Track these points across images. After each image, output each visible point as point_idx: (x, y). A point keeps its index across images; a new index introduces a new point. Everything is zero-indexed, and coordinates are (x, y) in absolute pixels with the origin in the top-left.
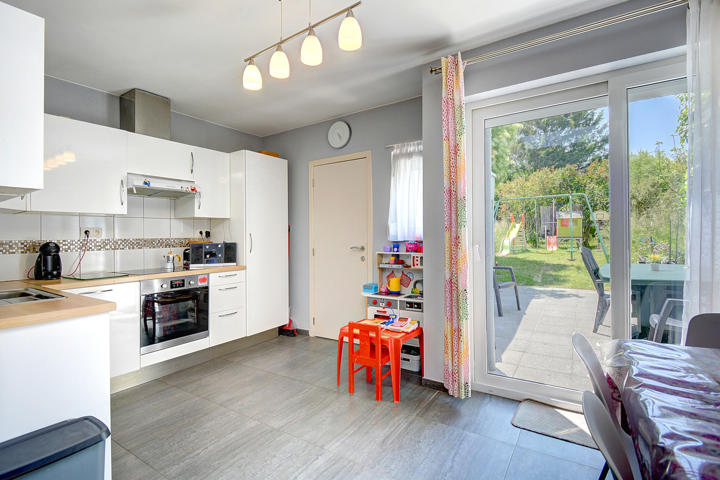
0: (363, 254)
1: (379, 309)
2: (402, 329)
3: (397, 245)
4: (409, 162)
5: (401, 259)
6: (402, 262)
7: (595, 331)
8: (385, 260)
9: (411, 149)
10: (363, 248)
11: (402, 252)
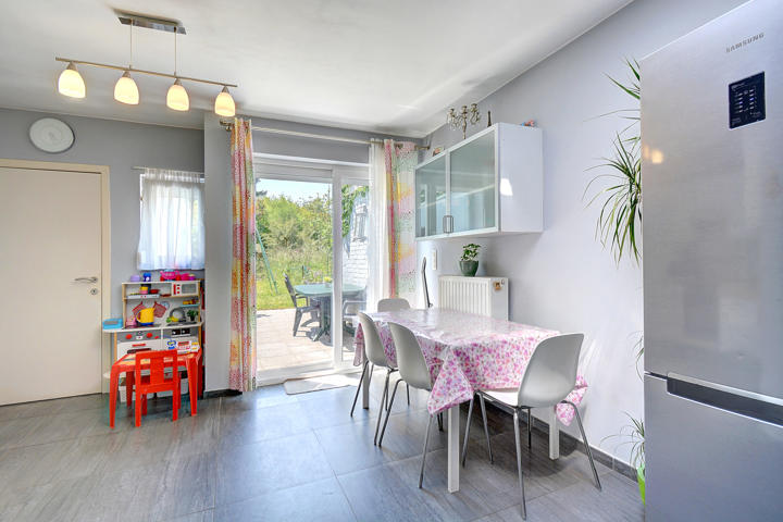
0: (96, 286)
1: (135, 343)
2: (189, 351)
3: (147, 274)
4: (167, 190)
5: (153, 288)
6: (156, 292)
7: (295, 335)
8: (130, 292)
9: (169, 177)
10: (95, 280)
11: (155, 280)
